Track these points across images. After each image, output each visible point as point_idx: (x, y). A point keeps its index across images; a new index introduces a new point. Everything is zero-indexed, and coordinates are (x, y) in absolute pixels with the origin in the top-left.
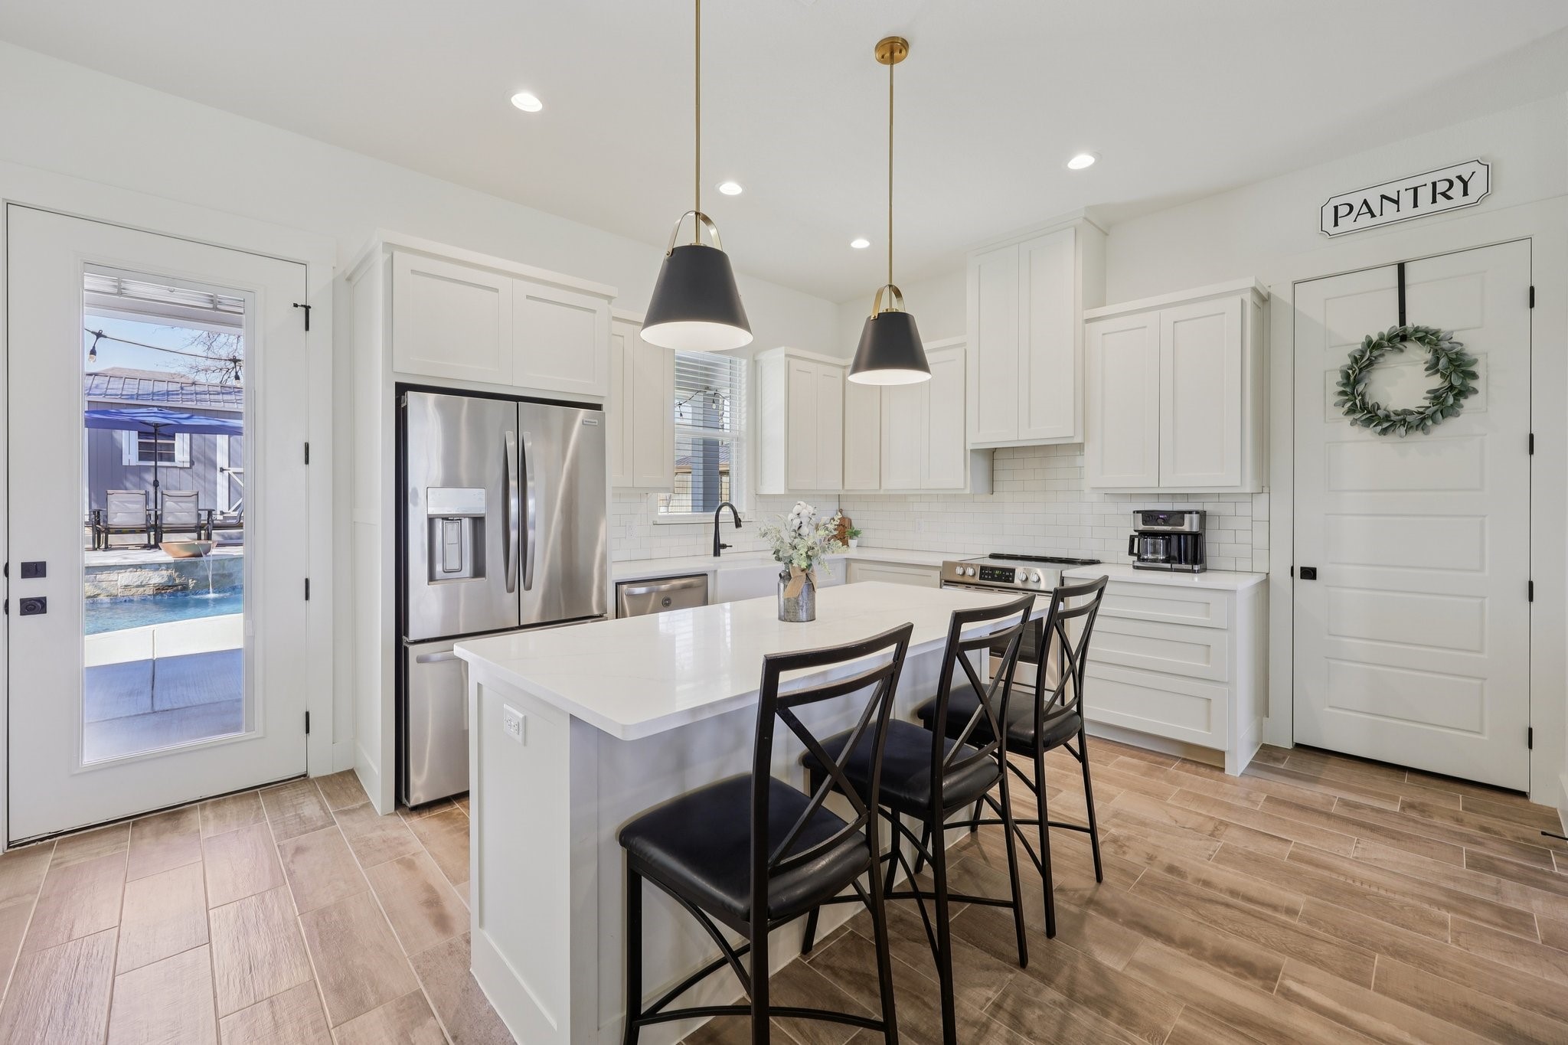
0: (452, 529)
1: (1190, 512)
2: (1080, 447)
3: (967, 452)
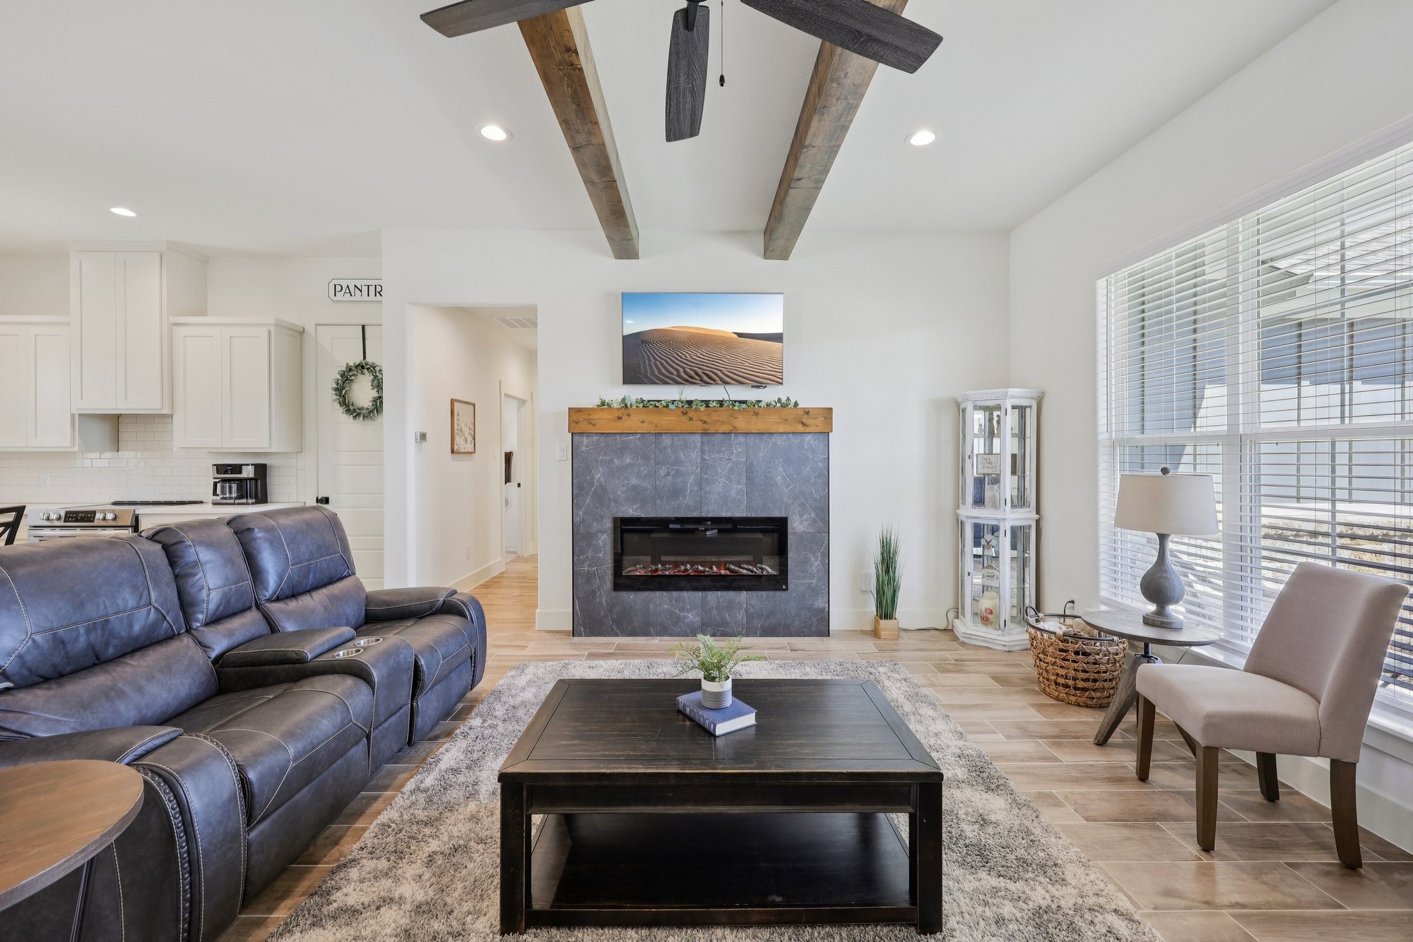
1: (248, 465)
2: (171, 416)
3: (73, 416)
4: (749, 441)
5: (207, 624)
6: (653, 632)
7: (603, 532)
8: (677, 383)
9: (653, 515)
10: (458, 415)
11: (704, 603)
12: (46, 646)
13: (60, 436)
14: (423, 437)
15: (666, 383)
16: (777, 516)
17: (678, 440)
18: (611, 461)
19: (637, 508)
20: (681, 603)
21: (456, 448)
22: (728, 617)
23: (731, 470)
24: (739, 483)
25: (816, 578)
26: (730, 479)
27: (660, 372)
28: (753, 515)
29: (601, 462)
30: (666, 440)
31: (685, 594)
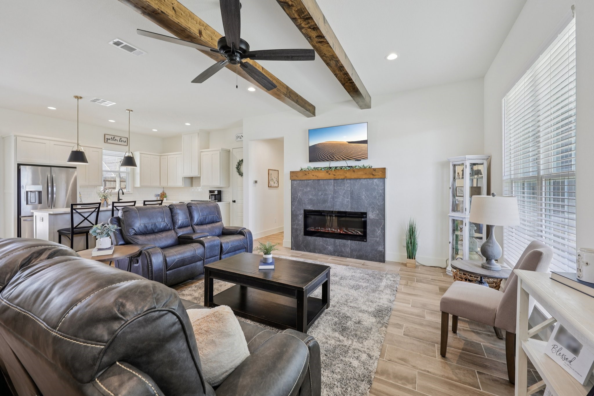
0: (33, 195)
1: (216, 191)
2: (200, 177)
3: (183, 177)
4: (351, 182)
5: (178, 228)
6: (317, 252)
7: (301, 215)
8: (328, 161)
9: (317, 209)
10: (271, 174)
11: (335, 243)
12: (143, 227)
13: (180, 183)
14: (256, 182)
15: (324, 161)
16: (363, 212)
17: (325, 182)
18: (303, 190)
19: (312, 206)
20: (326, 242)
21: (270, 185)
22: (343, 250)
23: (345, 193)
24: (348, 198)
25: (379, 238)
26: (344, 196)
27: (322, 157)
28: (353, 211)
29: (300, 190)
30: (321, 182)
31: (328, 239)
